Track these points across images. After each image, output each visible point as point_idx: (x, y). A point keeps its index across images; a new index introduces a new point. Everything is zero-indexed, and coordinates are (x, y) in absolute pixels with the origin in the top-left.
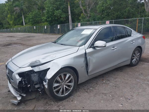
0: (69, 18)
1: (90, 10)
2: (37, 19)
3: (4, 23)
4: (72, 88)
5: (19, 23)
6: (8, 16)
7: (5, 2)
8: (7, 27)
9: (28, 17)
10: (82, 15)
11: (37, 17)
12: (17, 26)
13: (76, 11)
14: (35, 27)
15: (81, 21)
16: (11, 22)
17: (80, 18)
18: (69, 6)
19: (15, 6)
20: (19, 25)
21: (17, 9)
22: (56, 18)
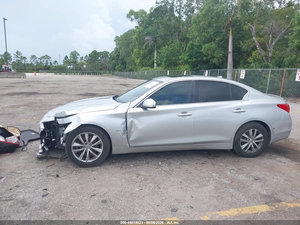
0: (229, 59)
1: (273, 43)
2: (174, 58)
3: (128, 61)
4: (99, 156)
5: (148, 63)
6: (135, 50)
7: (136, 27)
8: (131, 69)
9: (161, 53)
10: (254, 54)
11: (174, 54)
12: (144, 68)
13: (244, 46)
14: (168, 71)
15: (252, 65)
16: (137, 61)
17: (250, 60)
18: (231, 36)
19: (146, 35)
20: (147, 66)
21: (148, 40)
22: (205, 58)
